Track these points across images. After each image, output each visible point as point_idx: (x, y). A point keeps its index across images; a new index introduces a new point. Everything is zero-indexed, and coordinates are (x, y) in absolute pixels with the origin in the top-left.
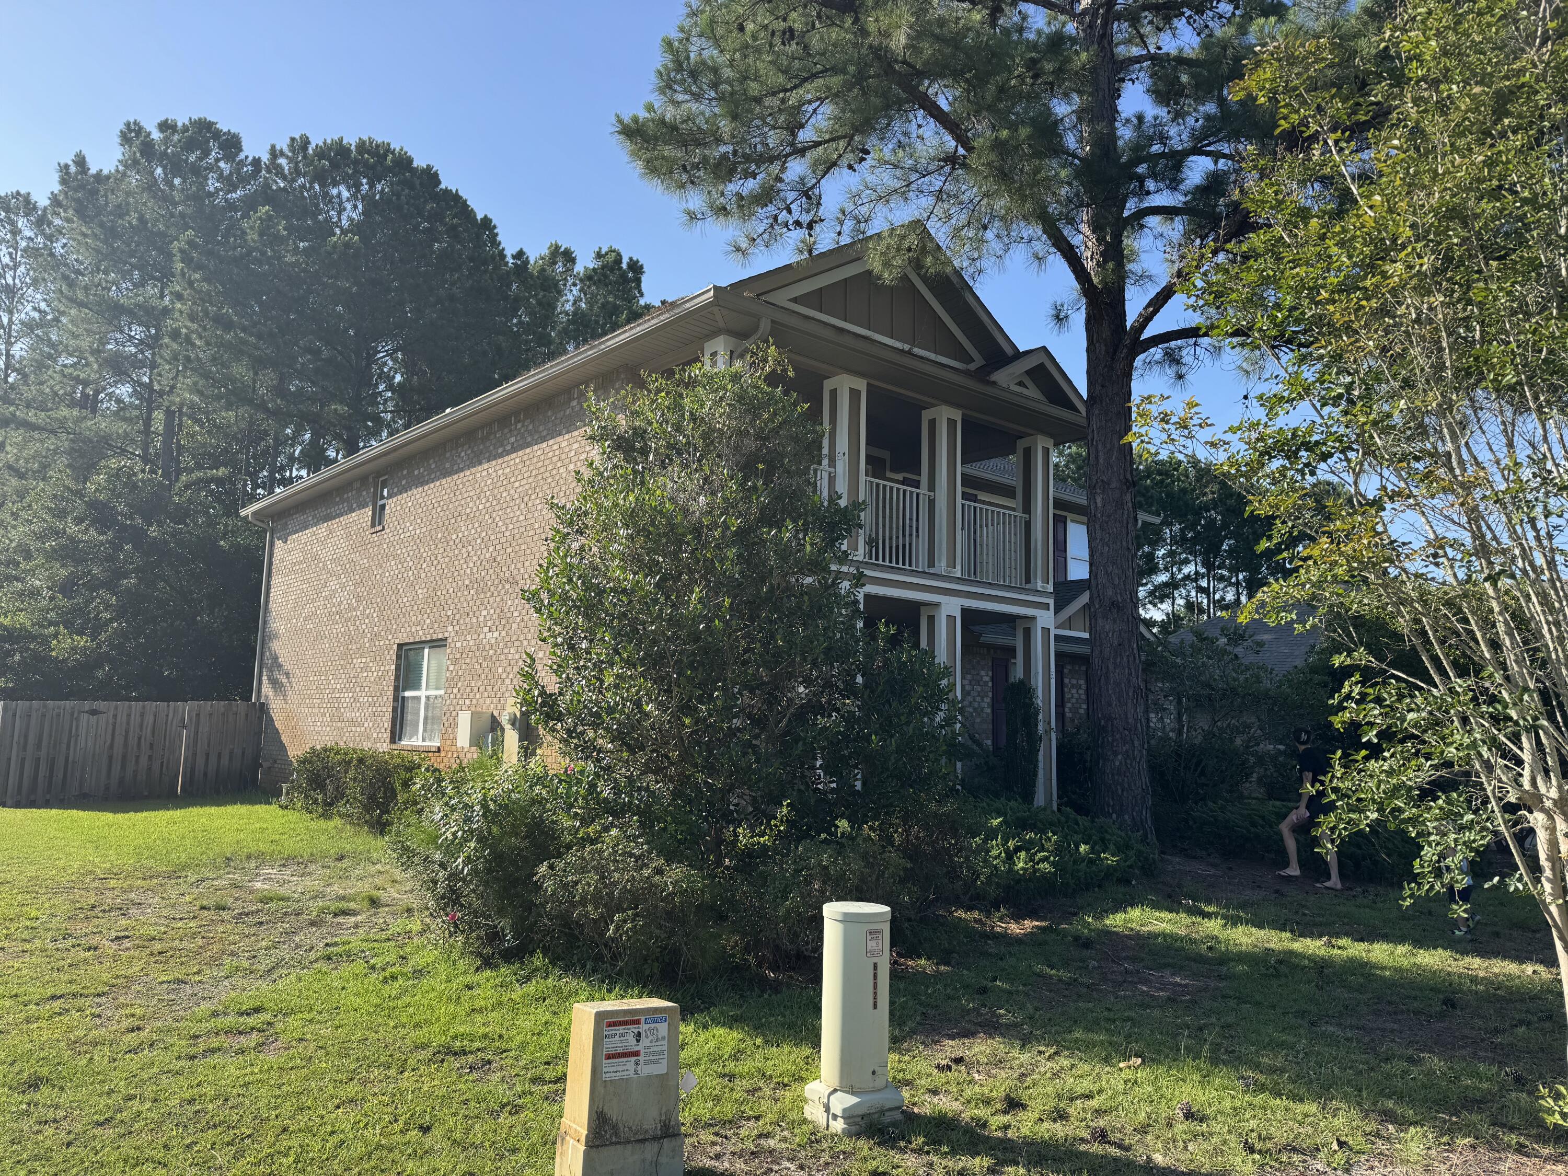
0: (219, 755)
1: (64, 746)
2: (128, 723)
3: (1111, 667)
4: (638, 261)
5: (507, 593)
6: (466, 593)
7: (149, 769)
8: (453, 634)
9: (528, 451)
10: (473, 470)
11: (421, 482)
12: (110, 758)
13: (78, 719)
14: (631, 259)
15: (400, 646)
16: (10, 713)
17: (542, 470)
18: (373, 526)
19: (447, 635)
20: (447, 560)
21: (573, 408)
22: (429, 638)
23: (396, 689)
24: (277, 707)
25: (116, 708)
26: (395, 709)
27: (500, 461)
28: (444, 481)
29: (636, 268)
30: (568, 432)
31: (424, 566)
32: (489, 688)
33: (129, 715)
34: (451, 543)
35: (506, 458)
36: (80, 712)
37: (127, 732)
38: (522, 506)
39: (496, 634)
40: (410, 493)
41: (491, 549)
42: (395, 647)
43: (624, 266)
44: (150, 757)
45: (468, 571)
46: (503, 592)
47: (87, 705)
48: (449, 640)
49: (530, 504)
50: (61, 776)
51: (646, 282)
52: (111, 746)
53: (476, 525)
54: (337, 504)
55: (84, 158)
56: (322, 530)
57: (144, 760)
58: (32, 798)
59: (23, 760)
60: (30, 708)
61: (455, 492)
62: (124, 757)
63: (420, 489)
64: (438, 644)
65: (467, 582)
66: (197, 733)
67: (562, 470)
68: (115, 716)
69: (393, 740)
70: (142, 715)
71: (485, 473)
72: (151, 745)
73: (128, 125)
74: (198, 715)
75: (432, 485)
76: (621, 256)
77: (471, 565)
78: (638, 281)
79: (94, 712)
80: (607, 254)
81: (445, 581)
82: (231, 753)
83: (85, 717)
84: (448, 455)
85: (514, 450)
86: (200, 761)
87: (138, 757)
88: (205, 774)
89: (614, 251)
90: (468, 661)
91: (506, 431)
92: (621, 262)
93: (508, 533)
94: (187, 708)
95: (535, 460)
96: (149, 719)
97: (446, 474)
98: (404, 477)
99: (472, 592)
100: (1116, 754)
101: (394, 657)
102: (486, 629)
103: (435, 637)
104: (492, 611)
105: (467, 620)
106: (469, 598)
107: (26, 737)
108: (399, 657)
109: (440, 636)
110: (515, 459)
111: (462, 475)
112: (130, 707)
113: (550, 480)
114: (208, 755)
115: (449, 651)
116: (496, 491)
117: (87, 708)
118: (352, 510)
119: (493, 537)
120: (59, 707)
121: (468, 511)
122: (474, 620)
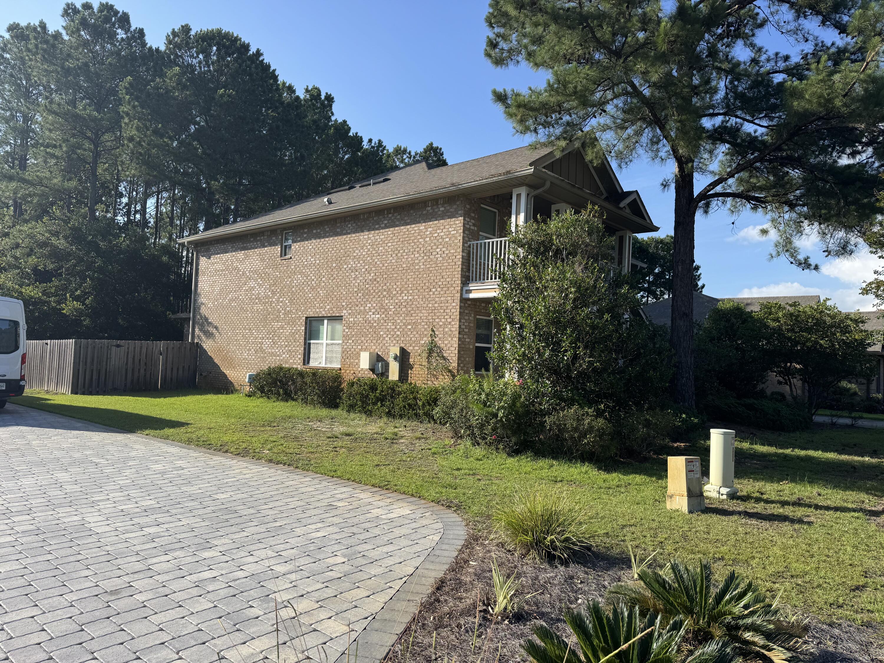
0: (178, 369)
1: (105, 363)
2: (134, 352)
3: (682, 340)
4: (331, 95)
5: (384, 296)
6: (355, 295)
7: (145, 376)
8: (347, 314)
9: (396, 228)
10: (358, 234)
11: (318, 236)
12: (126, 370)
13: (111, 350)
14: (327, 93)
15: (307, 318)
16: (78, 346)
17: (407, 239)
18: (281, 256)
19: (342, 314)
20: (340, 277)
21: (428, 211)
22: (329, 315)
23: (305, 339)
24: (208, 345)
25: (128, 344)
26: (305, 349)
27: (377, 232)
28: (336, 238)
29: (330, 99)
30: (425, 222)
31: (324, 279)
32: (374, 341)
33: (135, 348)
34: (343, 269)
35: (381, 231)
36: (111, 346)
37: (134, 356)
38: (394, 255)
39: (377, 316)
40: (310, 242)
41: (372, 275)
42: (304, 318)
43: (323, 97)
44: (145, 370)
45: (357, 284)
46: (382, 296)
47: (115, 342)
48: (344, 317)
49: (399, 255)
50: (103, 379)
51: (335, 107)
52: (127, 364)
53: (361, 262)
54: (252, 242)
55: (45, 24)
56: (241, 255)
57: (142, 371)
58: (90, 390)
59: (86, 370)
60: (88, 343)
61: (344, 244)
62: (133, 370)
63: (318, 240)
64: (335, 319)
65: (356, 290)
66: (167, 357)
67: (421, 240)
68: (128, 348)
69: (304, 364)
70: (141, 348)
71: (366, 237)
72: (146, 364)
73: (68, 5)
74: (167, 348)
75: (327, 239)
76: (320, 91)
77: (359, 281)
78: (331, 106)
79: (118, 346)
80: (312, 90)
81: (340, 288)
82: (184, 367)
83: (114, 348)
84: (338, 225)
85: (386, 227)
86: (169, 372)
87: (139, 370)
88: (171, 379)
89: (316, 88)
90: (358, 328)
91: (381, 217)
92: (320, 95)
93: (384, 268)
94: (162, 345)
95: (402, 233)
96: (144, 350)
97: (337, 234)
98: (305, 233)
99: (359, 295)
100: (683, 378)
101: (304, 323)
102: (370, 313)
103: (334, 315)
104: (375, 305)
105: (357, 308)
106: (358, 297)
107: (86, 358)
108: (306, 323)
109: (337, 315)
110: (389, 231)
111: (349, 236)
112: (135, 343)
113: (413, 244)
114: (172, 369)
115: (344, 322)
116: (375, 246)
117: (115, 344)
118: (264, 246)
119: (373, 269)
120: (101, 343)
121: (355, 254)
122: (362, 308)
